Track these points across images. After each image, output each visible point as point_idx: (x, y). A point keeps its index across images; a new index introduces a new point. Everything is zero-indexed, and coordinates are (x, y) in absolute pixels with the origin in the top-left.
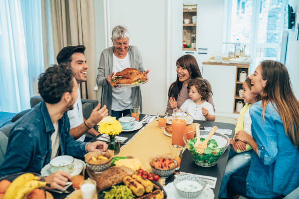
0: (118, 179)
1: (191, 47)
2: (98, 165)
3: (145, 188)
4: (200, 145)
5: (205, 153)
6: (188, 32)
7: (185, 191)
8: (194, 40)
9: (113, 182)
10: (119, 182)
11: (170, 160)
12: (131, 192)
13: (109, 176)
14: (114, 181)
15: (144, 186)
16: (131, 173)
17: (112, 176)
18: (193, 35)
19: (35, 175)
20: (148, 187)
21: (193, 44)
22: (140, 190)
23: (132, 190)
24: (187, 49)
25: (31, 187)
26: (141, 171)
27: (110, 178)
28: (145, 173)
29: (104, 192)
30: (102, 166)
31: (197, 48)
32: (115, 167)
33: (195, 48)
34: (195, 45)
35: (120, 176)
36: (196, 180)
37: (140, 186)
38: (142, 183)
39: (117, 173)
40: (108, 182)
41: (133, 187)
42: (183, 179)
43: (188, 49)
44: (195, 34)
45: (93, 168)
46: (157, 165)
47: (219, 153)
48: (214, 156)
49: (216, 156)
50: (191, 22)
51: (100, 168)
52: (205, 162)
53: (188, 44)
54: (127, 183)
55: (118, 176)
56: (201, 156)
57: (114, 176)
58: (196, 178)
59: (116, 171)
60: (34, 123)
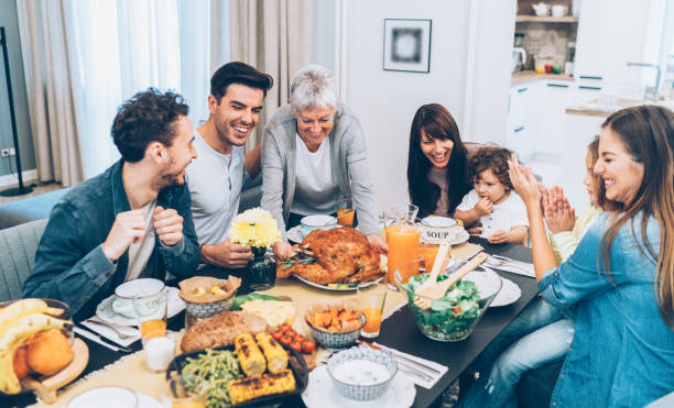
0: (225, 338)
1: (564, 72)
2: (198, 304)
3: (267, 363)
4: (429, 289)
5: (434, 309)
6: (560, 36)
7: (350, 382)
8: (571, 55)
9: (214, 342)
10: (226, 344)
11: (353, 312)
12: (235, 366)
13: (208, 329)
14: (216, 339)
15: (265, 358)
16: (256, 328)
17: (215, 328)
18: (571, 45)
20: (275, 361)
21: (568, 65)
22: (254, 366)
23: (239, 363)
24: (552, 76)
25: (30, 325)
26: (285, 328)
27: (210, 333)
28: (291, 334)
29: (188, 359)
30: (206, 307)
31: (576, 76)
33: (572, 76)
34: (573, 68)
35: (231, 331)
36: (383, 364)
37: (256, 356)
38: (266, 353)
39: (228, 325)
40: (203, 340)
41: (242, 357)
42: (357, 357)
43: (556, 76)
44: (575, 40)
46: (318, 321)
47: (467, 313)
48: (453, 318)
49: (458, 319)
50: (570, 13)
53: (557, 67)
54: (238, 346)
55: (226, 330)
56: (427, 315)
57: (220, 330)
58: (384, 358)
59: (226, 320)
60: (88, 196)
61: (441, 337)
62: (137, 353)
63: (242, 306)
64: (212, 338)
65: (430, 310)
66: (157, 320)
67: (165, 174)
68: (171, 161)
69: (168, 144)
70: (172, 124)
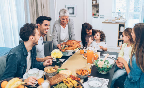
0: (60, 80)
1: (96, 15)
2: (50, 73)
3: (73, 85)
4: (100, 63)
5: (103, 67)
6: (95, 8)
7: (93, 86)
8: (98, 11)
9: (58, 82)
10: (61, 82)
11: (86, 70)
12: (66, 87)
13: (56, 79)
14: (58, 81)
15: (73, 83)
16: (66, 77)
17: (57, 78)
18: (97, 9)
19: (20, 78)
20: (75, 84)
21: (97, 13)
22: (71, 85)
23: (67, 86)
24: (94, 16)
25: (17, 84)
26: (72, 76)
27: (56, 80)
28: (74, 77)
29: (53, 87)
30: (52, 74)
31: (99, 15)
32: (59, 74)
33: (98, 15)
34: (98, 14)
35: (61, 78)
36: (98, 81)
37: (71, 84)
38: (72, 82)
39: (60, 77)
40: (55, 82)
41: (67, 84)
42: (92, 80)
44: (98, 8)
45: (48, 75)
46: (79, 73)
47: (110, 67)
48: (107, 68)
49: (108, 69)
50: (96, 3)
51: (52, 75)
52: (103, 71)
53: (95, 14)
54: (65, 82)
55: (60, 78)
56: (101, 69)
57: (58, 79)
58: (98, 80)
59: (59, 76)
60: (18, 51)
61: (104, 73)
62: (38, 87)
63: (59, 72)
64: (57, 80)
65: (102, 68)
66: (40, 78)
67: (34, 43)
68: (35, 40)
69: (34, 35)
70: (34, 31)
